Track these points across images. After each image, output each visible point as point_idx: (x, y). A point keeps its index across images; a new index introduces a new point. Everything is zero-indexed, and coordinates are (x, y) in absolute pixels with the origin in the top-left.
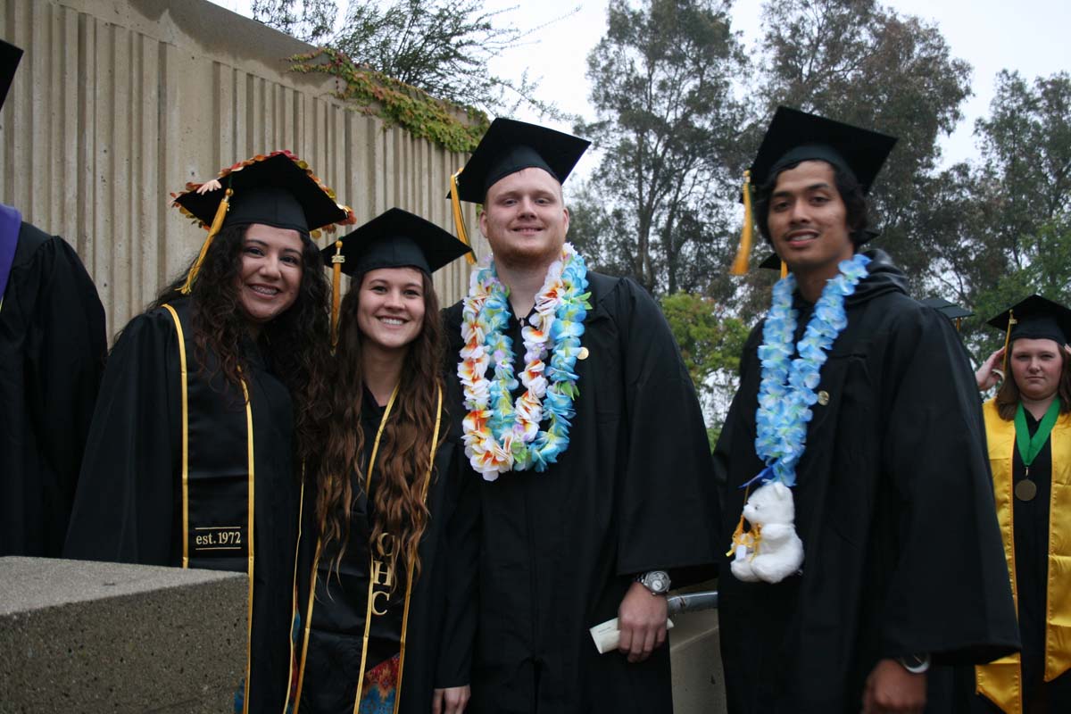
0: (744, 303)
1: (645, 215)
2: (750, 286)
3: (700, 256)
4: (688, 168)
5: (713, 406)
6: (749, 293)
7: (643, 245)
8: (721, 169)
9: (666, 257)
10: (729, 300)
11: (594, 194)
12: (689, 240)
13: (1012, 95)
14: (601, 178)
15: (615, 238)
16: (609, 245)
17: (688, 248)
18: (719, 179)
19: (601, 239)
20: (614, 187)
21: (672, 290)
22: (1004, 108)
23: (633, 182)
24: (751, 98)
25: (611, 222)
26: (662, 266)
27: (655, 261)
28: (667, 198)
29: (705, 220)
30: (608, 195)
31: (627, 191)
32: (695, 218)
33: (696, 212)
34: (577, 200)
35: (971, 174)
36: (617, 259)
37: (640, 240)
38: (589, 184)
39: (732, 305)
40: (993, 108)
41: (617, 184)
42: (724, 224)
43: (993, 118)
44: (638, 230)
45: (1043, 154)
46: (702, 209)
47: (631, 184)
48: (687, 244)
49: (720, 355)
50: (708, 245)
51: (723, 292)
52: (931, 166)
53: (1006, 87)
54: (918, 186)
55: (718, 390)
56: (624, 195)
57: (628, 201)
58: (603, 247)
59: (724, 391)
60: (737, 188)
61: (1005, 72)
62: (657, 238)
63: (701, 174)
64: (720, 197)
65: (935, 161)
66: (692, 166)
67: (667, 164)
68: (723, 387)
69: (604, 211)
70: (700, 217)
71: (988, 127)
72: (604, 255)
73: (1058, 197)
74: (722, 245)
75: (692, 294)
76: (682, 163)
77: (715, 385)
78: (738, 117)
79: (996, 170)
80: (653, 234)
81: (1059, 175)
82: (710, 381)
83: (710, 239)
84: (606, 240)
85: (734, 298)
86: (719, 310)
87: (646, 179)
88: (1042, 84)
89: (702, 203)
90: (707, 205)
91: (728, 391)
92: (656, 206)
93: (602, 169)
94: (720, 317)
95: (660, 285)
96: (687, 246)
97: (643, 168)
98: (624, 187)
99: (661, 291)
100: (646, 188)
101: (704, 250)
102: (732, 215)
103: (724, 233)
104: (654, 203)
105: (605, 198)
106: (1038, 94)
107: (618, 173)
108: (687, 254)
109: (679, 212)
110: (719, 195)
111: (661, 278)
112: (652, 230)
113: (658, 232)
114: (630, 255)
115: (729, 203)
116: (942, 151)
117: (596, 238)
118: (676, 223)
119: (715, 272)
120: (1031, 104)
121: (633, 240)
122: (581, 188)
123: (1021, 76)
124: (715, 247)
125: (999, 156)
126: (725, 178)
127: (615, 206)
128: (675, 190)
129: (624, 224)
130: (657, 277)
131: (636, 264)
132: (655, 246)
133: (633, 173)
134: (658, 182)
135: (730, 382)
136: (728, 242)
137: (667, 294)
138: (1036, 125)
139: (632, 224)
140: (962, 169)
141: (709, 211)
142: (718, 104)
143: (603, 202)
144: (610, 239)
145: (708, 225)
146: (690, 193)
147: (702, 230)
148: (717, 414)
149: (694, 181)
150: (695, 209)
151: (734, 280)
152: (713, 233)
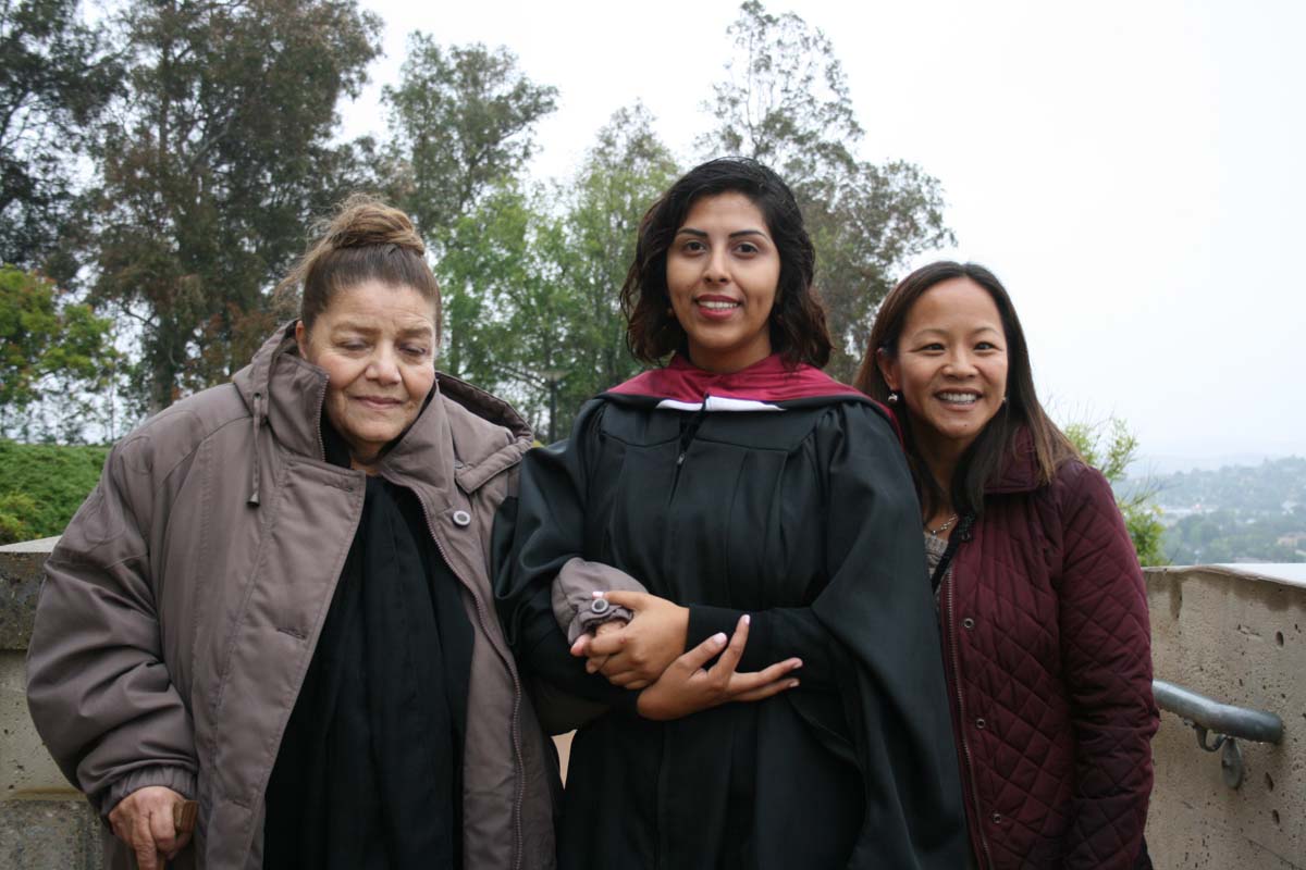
0: (89, 287)
2: (100, 265)
3: (30, 221)
4: (17, 105)
5: (41, 417)
6: (97, 273)
8: (62, 112)
10: (69, 282)
12: (15, 200)
13: (425, 62)
17: (14, 211)
18: (58, 124)
22: (415, 76)
24: (106, 24)
29: (39, 176)
32: (24, 171)
33: (25, 165)
35: (377, 150)
39: (74, 289)
40: (403, 74)
42: (63, 183)
43: (404, 87)
45: (456, 136)
46: (35, 160)
48: (12, 204)
49: (61, 352)
50: (42, 208)
51: (63, 273)
52: (327, 135)
53: (418, 52)
54: (312, 158)
59: (57, 398)
60: (83, 138)
61: (418, 33)
63: (34, 114)
64: (60, 148)
65: (334, 130)
66: (22, 103)
68: (56, 393)
70: (31, 170)
71: (395, 97)
73: (469, 188)
74: (61, 210)
76: (9, 98)
77: (46, 391)
78: (88, 47)
79: (402, 148)
81: (472, 162)
82: (39, 386)
83: (43, 201)
85: (74, 280)
88: (457, 55)
89: (35, 153)
90: (42, 158)
94: (58, 304)
96: (12, 207)
101: (37, 215)
102: (75, 172)
103: (63, 195)
106: (453, 64)
108: (13, 218)
110: (58, 143)
115: (73, 156)
116: (343, 120)
119: (50, 244)
120: (445, 76)
123: (436, 41)
124: (51, 211)
125: (407, 133)
126: (67, 124)
136: (73, 207)
138: (450, 102)
140: (367, 144)
141: (43, 164)
142: (60, 26)
145: (43, 183)
146: (18, 138)
147: (34, 188)
148: (46, 428)
149: (25, 123)
150: (25, 160)
151: (78, 256)
152: (49, 194)
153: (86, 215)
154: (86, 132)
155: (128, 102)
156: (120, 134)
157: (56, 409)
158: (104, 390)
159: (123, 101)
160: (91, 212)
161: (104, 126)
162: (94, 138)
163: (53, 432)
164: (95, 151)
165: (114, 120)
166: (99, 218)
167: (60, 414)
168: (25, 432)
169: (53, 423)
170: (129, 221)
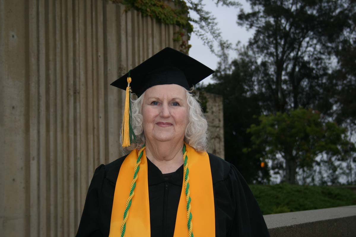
0: (337, 114)
1: (279, 64)
2: (341, 103)
3: (311, 87)
4: (304, 38)
5: (320, 173)
6: (340, 108)
7: (279, 81)
8: (323, 38)
9: (291, 88)
10: (329, 112)
11: (250, 53)
12: (305, 79)
14: (254, 44)
15: (263, 78)
16: (259, 82)
17: (305, 83)
18: (321, 43)
19: (254, 78)
20: (262, 49)
21: (296, 107)
23: (272, 46)
25: (260, 69)
26: (289, 93)
27: (285, 90)
28: (292, 55)
29: (314, 67)
30: (258, 53)
31: (269, 51)
32: (308, 66)
33: (309, 63)
34: (240, 57)
36: (264, 90)
37: (277, 78)
38: (248, 48)
39: (331, 115)
41: (263, 47)
42: (325, 69)
44: (275, 73)
46: (313, 61)
47: (271, 47)
48: (304, 80)
49: (323, 144)
50: (316, 81)
51: (325, 108)
55: (323, 164)
56: (267, 53)
57: (270, 57)
58: (256, 83)
59: (327, 164)
60: (332, 48)
62: (287, 77)
63: (311, 40)
64: (323, 54)
66: (306, 36)
67: (292, 36)
68: (326, 162)
69: (256, 63)
70: (311, 65)
72: (256, 88)
74: (324, 81)
75: (307, 109)
76: (301, 35)
77: (321, 161)
80: (284, 75)
82: (318, 158)
83: (317, 77)
84: (258, 79)
85: (331, 111)
86: (323, 118)
87: (280, 44)
89: (312, 57)
90: (315, 59)
91: (329, 164)
92: (286, 59)
93: (255, 39)
94: (324, 122)
95: (288, 104)
96: (304, 82)
97: (278, 38)
98: (267, 49)
99: (289, 107)
100: (280, 50)
101: (314, 84)
102: (329, 63)
103: (326, 74)
104: (285, 58)
105: (257, 55)
107: (264, 41)
108: (304, 86)
109: (299, 62)
110: (322, 51)
111: (290, 100)
112: (283, 73)
113: (287, 74)
114: (271, 88)
115: (328, 57)
117: (252, 77)
118: (297, 69)
119: (321, 96)
121: (273, 79)
122: (243, 50)
124: (320, 82)
126: (325, 42)
127: (262, 59)
128: (297, 50)
129: (267, 69)
130: (287, 100)
131: (275, 92)
132: (285, 82)
133: (272, 41)
134: (287, 46)
135: (330, 159)
136: (327, 80)
137: (292, 109)
139: (272, 70)
141: (316, 62)
143: (255, 58)
144: (260, 78)
145: (316, 70)
146: (305, 51)
147: (312, 72)
148: (322, 178)
149: (307, 45)
150: (308, 61)
151: (331, 100)
152: (318, 74)
153: (334, 81)
154: (334, 45)
155: (351, 30)
156: (348, 44)
157: (326, 169)
158: (347, 159)
159: (348, 30)
160: (336, 80)
161: (342, 42)
162: (337, 47)
163: (326, 179)
164: (337, 54)
165: (346, 38)
166: (340, 83)
167: (328, 171)
168: (313, 180)
169: (325, 175)
170: (353, 83)
